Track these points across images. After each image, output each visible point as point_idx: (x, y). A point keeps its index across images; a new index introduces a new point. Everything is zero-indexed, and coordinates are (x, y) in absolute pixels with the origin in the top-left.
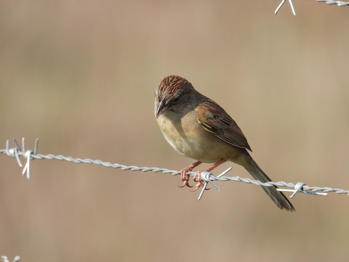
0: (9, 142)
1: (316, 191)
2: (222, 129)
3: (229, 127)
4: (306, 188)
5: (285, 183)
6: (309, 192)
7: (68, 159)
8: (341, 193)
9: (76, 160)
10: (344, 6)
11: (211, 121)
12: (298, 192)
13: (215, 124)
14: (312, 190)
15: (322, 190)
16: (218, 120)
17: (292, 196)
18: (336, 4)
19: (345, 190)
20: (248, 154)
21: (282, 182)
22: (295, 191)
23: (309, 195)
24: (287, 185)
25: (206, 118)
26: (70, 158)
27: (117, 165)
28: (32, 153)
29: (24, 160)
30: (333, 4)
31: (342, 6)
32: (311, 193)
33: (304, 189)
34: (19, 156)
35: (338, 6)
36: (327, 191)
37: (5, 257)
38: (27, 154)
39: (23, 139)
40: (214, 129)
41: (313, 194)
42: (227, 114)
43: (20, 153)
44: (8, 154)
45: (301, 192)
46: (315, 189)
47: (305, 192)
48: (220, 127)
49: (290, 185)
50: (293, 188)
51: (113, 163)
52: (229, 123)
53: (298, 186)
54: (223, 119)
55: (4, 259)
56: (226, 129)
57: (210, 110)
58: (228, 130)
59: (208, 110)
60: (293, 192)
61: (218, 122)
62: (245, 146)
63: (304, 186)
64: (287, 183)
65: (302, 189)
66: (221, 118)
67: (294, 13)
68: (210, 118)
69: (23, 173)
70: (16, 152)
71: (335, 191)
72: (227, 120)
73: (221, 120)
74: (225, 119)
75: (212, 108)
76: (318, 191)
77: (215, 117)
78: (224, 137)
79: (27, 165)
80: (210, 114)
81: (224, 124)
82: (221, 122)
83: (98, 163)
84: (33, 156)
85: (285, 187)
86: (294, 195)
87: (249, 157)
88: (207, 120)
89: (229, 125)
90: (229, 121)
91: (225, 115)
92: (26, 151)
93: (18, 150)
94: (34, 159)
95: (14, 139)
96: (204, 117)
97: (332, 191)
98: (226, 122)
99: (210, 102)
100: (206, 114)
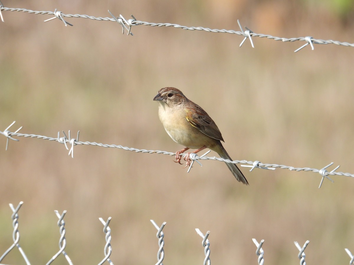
0: (60, 133)
1: (268, 167)
2: (203, 126)
3: (209, 125)
4: (261, 164)
5: (246, 161)
6: (263, 167)
7: (100, 145)
8: (284, 168)
9: (105, 146)
10: (287, 41)
11: (197, 120)
12: (255, 167)
13: (199, 122)
14: (265, 166)
15: (272, 166)
16: (201, 120)
17: (251, 170)
18: (281, 40)
19: (287, 166)
20: (221, 145)
21: (244, 161)
22: (253, 167)
23: (263, 169)
24: (248, 162)
25: (193, 118)
26: (101, 144)
27: (132, 149)
28: (75, 141)
29: (69, 145)
30: (279, 40)
31: (285, 42)
32: (264, 168)
33: (259, 165)
34: (66, 142)
35: (282, 41)
36: (275, 167)
37: (57, 211)
38: (72, 141)
39: (69, 131)
40: (198, 126)
41: (266, 169)
42: (208, 116)
43: (67, 141)
44: (59, 141)
45: (257, 167)
46: (267, 165)
47: (260, 167)
48: (203, 125)
49: (250, 162)
50: (252, 165)
51: (130, 148)
52: (209, 122)
53: (255, 164)
54: (205, 119)
55: (56, 212)
56: (206, 126)
57: (196, 112)
58: (208, 127)
59: (195, 112)
60: (252, 168)
61: (201, 121)
62: (219, 139)
63: (259, 164)
64: (248, 161)
65: (258, 165)
66: (204, 119)
67: (253, 46)
68: (196, 118)
69: (69, 154)
70: (64, 140)
71: (280, 167)
72: (208, 120)
73: (204, 120)
74: (206, 119)
75: (198, 111)
76: (269, 167)
77: (199, 117)
78: (204, 131)
79: (72, 149)
80: (196, 116)
81: (205, 123)
82: (204, 121)
83: (120, 147)
84: (75, 142)
85: (246, 164)
86: (253, 170)
87: (222, 147)
88: (194, 119)
89: (209, 123)
90: (209, 120)
91: (207, 117)
92: (71, 139)
93: (65, 139)
94: (76, 144)
95: (63, 131)
96: (191, 117)
97: (278, 167)
98: (207, 121)
99: (197, 107)
100: (193, 115)
